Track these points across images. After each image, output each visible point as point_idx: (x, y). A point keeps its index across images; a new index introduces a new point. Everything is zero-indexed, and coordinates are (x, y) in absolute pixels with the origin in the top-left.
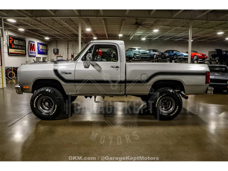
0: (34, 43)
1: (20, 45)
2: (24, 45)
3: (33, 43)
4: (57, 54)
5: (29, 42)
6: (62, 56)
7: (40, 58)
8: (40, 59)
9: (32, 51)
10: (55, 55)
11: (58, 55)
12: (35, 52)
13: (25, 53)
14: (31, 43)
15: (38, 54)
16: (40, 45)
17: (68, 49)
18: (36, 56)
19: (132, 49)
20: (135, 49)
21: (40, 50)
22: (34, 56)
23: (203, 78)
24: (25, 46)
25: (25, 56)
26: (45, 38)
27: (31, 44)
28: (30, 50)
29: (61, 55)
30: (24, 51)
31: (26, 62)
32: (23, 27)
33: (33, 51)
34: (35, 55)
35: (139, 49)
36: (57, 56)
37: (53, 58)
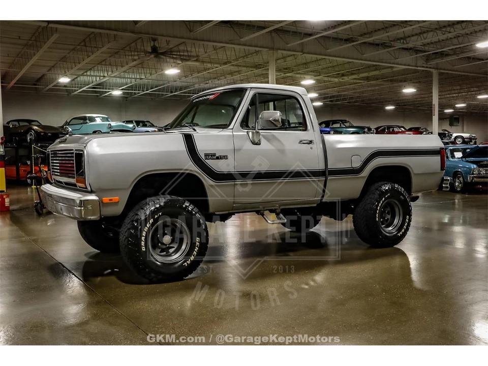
19: (84, 119)
20: (92, 119)
23: (437, 159)
35: (103, 119)
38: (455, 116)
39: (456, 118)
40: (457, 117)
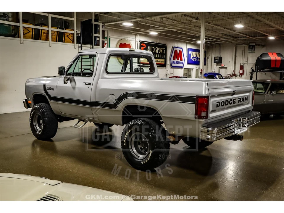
0: (181, 50)
1: (157, 53)
2: (164, 52)
3: (178, 50)
4: (219, 64)
5: (173, 48)
6: (226, 68)
7: (192, 69)
8: (192, 71)
9: (176, 60)
10: (216, 66)
11: (221, 65)
12: (183, 61)
13: (164, 63)
14: (175, 49)
15: (188, 63)
16: (192, 52)
17: (235, 56)
18: (184, 67)
21: (191, 58)
22: (181, 67)
24: (166, 54)
25: (165, 67)
26: (197, 42)
27: (176, 51)
28: (174, 59)
29: (224, 66)
30: (164, 60)
31: (166, 74)
32: (156, 30)
33: (179, 60)
34: (182, 65)
36: (220, 68)
37: (214, 71)
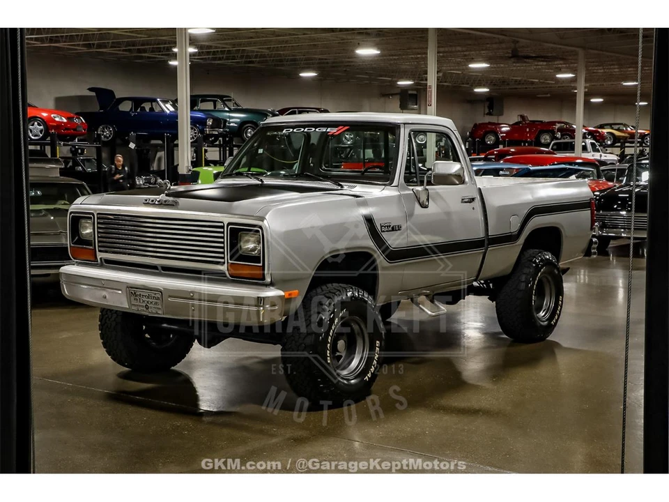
38: (410, 92)
39: (411, 95)
40: (415, 92)
